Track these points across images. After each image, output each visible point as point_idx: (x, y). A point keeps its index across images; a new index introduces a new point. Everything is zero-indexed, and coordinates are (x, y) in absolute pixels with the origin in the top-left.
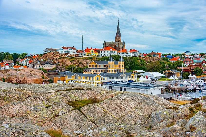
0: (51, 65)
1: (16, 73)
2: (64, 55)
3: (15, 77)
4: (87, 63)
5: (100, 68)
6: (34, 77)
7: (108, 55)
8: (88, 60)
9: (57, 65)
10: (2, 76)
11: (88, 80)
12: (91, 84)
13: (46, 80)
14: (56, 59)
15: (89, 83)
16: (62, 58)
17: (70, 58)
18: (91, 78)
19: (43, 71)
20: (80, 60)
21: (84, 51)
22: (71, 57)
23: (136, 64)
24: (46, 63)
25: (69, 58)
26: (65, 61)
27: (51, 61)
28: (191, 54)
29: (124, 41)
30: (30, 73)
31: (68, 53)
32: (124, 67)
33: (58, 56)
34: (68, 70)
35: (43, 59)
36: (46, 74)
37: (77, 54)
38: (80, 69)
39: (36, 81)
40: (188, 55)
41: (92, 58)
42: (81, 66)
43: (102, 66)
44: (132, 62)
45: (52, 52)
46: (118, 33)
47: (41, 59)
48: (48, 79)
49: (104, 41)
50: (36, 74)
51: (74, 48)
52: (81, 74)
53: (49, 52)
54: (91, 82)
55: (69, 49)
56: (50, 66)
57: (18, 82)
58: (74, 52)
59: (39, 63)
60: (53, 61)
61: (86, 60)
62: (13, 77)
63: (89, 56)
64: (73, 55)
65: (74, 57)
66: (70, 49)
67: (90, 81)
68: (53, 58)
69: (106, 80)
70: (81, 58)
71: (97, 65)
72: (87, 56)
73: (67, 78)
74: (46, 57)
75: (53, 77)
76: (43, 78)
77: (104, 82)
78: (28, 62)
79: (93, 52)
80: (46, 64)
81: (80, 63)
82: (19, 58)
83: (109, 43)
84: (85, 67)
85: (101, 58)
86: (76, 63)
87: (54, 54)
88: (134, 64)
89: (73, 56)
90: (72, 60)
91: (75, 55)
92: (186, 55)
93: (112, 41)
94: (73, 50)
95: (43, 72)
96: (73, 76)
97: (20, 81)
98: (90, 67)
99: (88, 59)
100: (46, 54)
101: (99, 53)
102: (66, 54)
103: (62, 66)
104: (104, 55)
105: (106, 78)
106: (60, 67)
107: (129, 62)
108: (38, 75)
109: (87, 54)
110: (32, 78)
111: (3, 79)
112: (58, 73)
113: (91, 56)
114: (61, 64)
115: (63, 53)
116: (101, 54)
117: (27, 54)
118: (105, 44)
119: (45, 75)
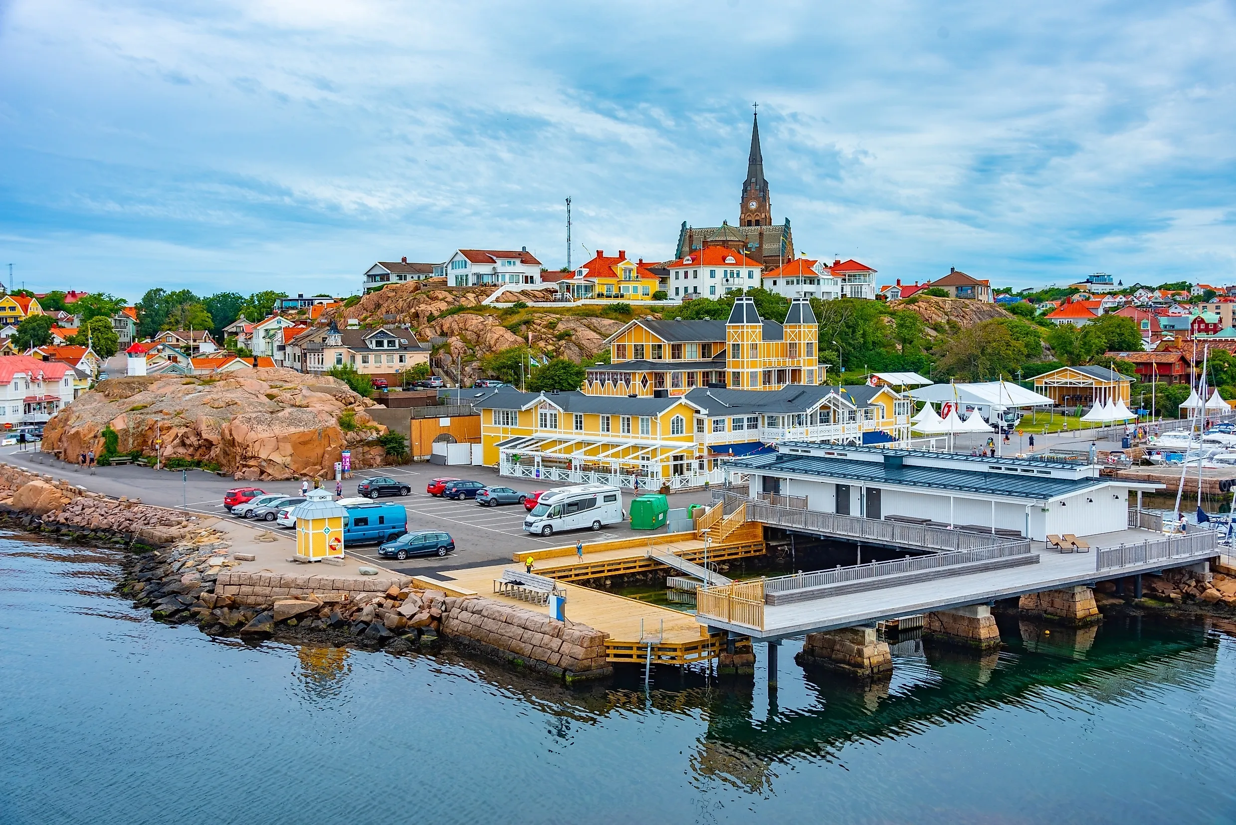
0: (404, 348)
1: (188, 397)
2: (471, 296)
3: (177, 421)
4: (600, 334)
5: (677, 361)
6: (292, 421)
7: (713, 292)
8: (607, 322)
9: (435, 350)
10: (101, 419)
11: (618, 436)
12: (637, 458)
13: (363, 436)
14: (431, 318)
15: (626, 452)
16: (461, 309)
17: (509, 312)
18: (637, 424)
19: (350, 382)
20: (565, 318)
21: (585, 271)
22: (511, 305)
23: (870, 339)
24: (374, 342)
25: (500, 313)
26: (481, 327)
27: (403, 326)
28: (1116, 288)
29: (787, 221)
30: (270, 397)
31: (495, 285)
32: (815, 357)
33: (443, 299)
34: (498, 378)
35: (362, 317)
36: (367, 400)
37: (547, 290)
38: (564, 368)
39: (304, 443)
40: (1100, 291)
41: (628, 306)
42: (570, 355)
43: (691, 353)
44: (848, 327)
45: (411, 281)
46: (753, 180)
47: (351, 321)
48: (378, 431)
49: (684, 224)
50: (304, 403)
51: (525, 258)
52: (571, 396)
53: (394, 278)
54: (636, 448)
55: (499, 262)
56: (396, 357)
57: (196, 450)
58: (529, 279)
59: (335, 339)
60: (412, 326)
61: (594, 320)
62: (167, 423)
63: (609, 297)
64: (523, 293)
65: (530, 304)
66: (503, 265)
67: (632, 442)
68: (413, 310)
69: (730, 436)
70: (569, 310)
71: (660, 346)
72: (600, 295)
73: (489, 425)
74: (378, 306)
75: (405, 418)
76: (346, 425)
77: (717, 450)
78: (280, 335)
79: (634, 274)
80: (373, 346)
81: (560, 337)
82: (242, 316)
83: (712, 231)
84: (590, 356)
85: (680, 307)
86: (538, 339)
87: (417, 288)
88: (862, 340)
89: (523, 299)
90: (515, 319)
91: (535, 296)
92: (1093, 294)
93: (725, 223)
94: (519, 267)
95: (346, 387)
96: (524, 408)
97: (209, 444)
98: (622, 360)
99: (606, 312)
100: (376, 289)
101: (663, 281)
102: (483, 288)
103: (465, 353)
104: (691, 290)
105: (728, 420)
106: (453, 362)
107: (835, 325)
108: (319, 406)
109: (598, 290)
110: (278, 430)
111: (104, 434)
112: (437, 393)
113: (622, 296)
114: (459, 344)
115: (470, 285)
116: (677, 289)
117: (283, 297)
118: (690, 236)
119: (360, 409)
